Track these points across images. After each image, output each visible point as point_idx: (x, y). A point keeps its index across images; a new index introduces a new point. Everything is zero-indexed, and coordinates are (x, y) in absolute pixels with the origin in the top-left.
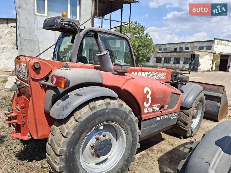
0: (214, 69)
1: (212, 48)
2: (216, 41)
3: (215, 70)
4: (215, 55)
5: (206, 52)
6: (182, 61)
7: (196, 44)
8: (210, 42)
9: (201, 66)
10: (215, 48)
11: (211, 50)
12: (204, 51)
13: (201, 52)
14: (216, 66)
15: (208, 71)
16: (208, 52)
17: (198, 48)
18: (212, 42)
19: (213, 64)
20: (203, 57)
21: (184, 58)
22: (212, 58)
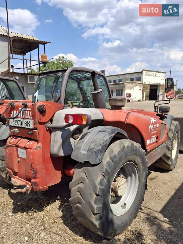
0: (144, 99)
1: (142, 79)
2: (144, 72)
3: (146, 100)
4: (144, 86)
5: (136, 83)
6: (115, 93)
7: (127, 76)
8: (140, 74)
9: (132, 97)
10: (144, 79)
11: (140, 81)
12: (134, 83)
13: (131, 84)
14: (146, 96)
15: (139, 101)
16: (137, 83)
17: (129, 79)
18: (141, 73)
19: (143, 94)
20: (133, 88)
21: (116, 90)
22: (142, 89)
